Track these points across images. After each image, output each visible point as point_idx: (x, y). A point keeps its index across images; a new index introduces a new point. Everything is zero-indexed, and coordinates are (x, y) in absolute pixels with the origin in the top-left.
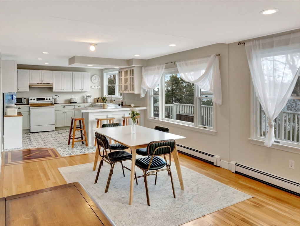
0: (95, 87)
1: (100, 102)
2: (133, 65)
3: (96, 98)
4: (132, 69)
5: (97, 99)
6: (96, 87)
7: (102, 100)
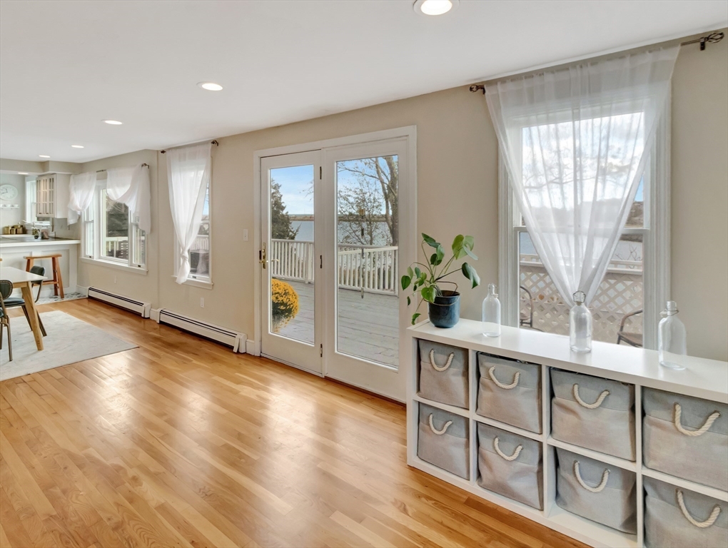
0: (5, 206)
1: (16, 233)
2: (48, 171)
3: (7, 226)
4: (51, 177)
5: (10, 228)
6: (9, 206)
7: (20, 230)
